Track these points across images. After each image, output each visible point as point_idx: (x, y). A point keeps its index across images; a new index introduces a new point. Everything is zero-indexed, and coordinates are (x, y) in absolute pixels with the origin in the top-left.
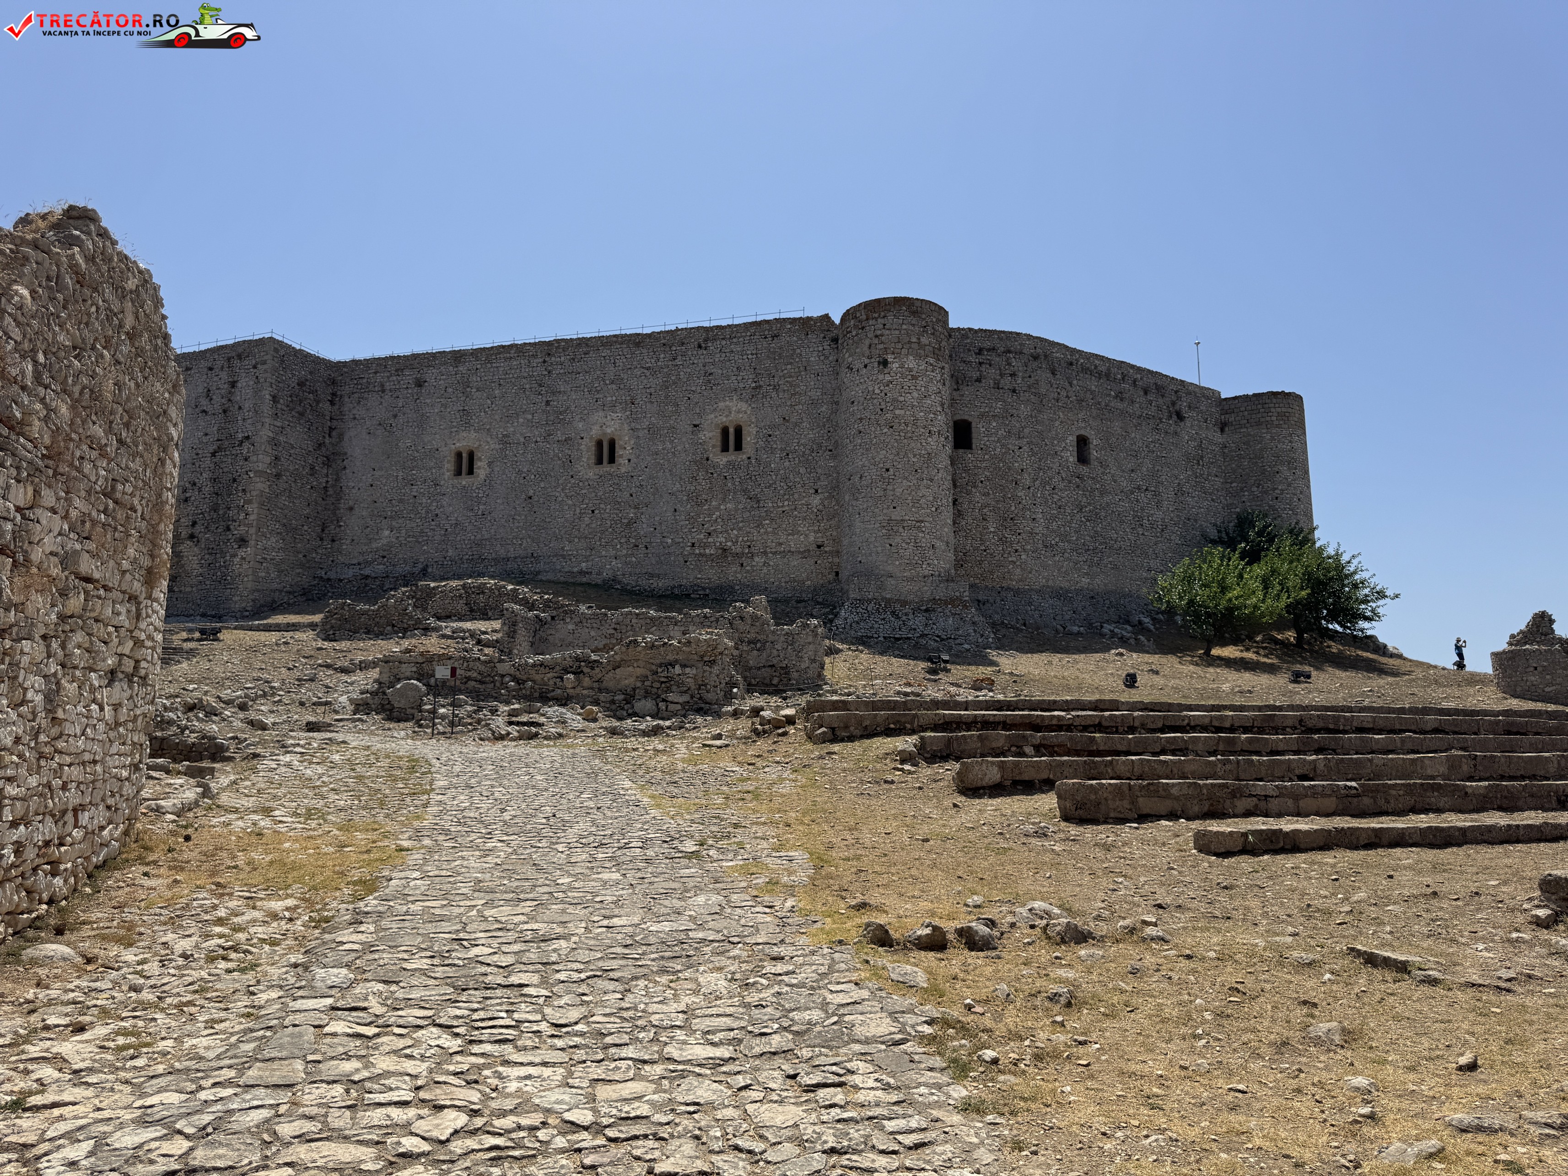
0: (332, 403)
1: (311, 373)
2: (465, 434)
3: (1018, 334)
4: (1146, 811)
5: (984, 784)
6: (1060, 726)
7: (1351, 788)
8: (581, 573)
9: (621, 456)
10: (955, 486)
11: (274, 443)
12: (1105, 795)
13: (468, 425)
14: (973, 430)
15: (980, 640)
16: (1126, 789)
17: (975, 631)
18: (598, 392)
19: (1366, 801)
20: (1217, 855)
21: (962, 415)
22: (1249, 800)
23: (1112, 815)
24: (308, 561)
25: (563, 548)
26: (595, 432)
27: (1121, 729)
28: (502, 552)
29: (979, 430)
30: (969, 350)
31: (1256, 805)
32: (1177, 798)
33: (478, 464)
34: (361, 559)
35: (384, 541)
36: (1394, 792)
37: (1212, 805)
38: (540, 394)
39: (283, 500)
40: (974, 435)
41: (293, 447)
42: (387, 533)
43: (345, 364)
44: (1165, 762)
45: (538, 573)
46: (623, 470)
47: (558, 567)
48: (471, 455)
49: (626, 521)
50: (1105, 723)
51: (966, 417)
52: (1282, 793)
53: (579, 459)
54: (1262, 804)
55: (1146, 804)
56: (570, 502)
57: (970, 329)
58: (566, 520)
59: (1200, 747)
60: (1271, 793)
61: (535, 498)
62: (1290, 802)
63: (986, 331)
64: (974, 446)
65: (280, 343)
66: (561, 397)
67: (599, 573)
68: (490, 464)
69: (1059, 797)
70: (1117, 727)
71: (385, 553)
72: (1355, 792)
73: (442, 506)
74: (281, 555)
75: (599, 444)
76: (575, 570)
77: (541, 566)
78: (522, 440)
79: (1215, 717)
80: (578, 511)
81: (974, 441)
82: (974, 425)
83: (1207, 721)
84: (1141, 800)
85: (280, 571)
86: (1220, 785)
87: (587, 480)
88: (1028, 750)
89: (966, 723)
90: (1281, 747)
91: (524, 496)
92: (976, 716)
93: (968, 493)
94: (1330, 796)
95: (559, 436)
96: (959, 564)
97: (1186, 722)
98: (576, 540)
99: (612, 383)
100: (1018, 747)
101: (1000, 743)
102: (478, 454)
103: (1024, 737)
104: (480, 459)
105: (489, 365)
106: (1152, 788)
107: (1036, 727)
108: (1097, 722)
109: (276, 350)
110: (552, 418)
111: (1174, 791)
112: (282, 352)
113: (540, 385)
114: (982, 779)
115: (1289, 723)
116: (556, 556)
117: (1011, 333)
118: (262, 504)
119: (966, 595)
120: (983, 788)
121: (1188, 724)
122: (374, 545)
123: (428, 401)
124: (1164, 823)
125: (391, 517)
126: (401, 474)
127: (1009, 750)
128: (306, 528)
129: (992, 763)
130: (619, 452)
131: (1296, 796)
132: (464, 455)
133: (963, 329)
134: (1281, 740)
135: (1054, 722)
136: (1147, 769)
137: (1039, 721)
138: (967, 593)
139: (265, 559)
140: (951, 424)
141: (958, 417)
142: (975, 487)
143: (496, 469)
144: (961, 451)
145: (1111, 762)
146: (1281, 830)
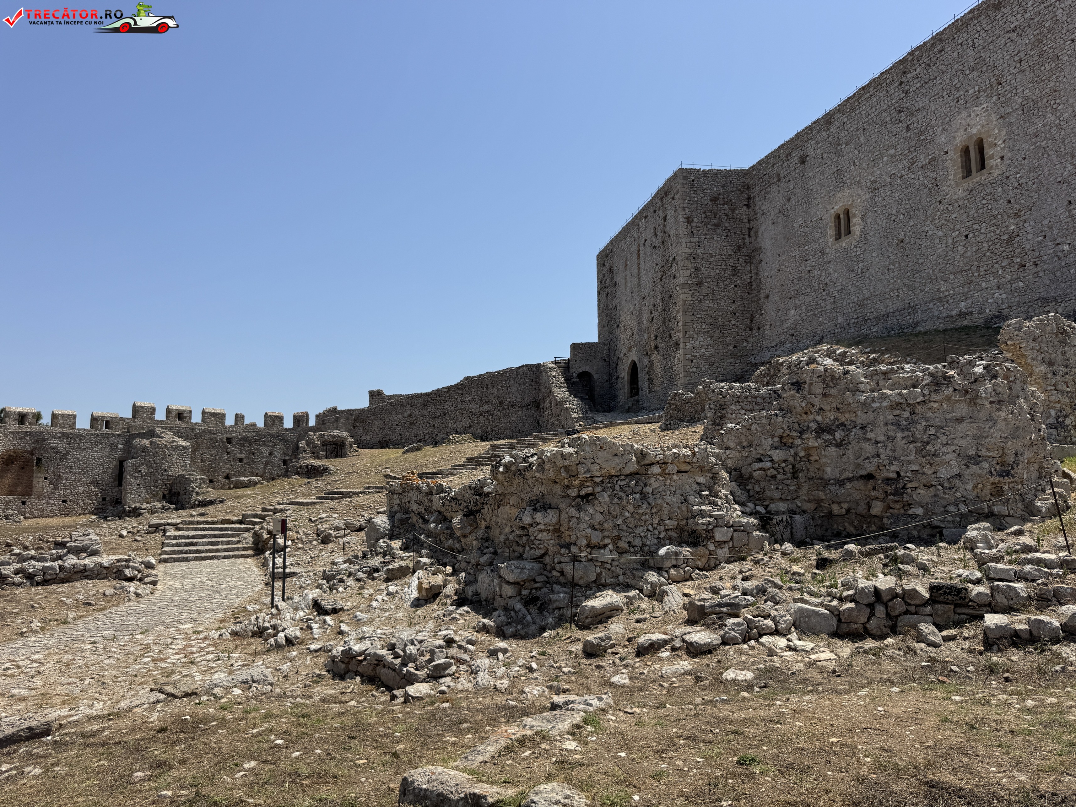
0: (748, 206)
1: (723, 187)
2: (839, 195)
8: (962, 315)
9: (992, 157)
11: (693, 257)
13: (841, 184)
18: (958, 90)
24: (740, 351)
25: (939, 290)
26: (960, 139)
28: (882, 310)
33: (854, 220)
35: (791, 321)
38: (901, 121)
39: (708, 303)
41: (712, 256)
42: (792, 312)
43: (753, 167)
45: (917, 324)
46: (996, 173)
47: (936, 313)
48: (847, 213)
49: (1005, 237)
53: (946, 179)
56: (941, 233)
58: (939, 256)
61: (907, 240)
65: (689, 171)
66: (920, 115)
67: (981, 312)
68: (863, 218)
71: (793, 332)
73: (830, 274)
75: (966, 151)
76: (954, 313)
77: (919, 316)
78: (888, 180)
80: (950, 241)
87: (956, 201)
91: (896, 241)
95: (924, 160)
98: (952, 277)
99: (973, 69)
102: (853, 211)
104: (854, 216)
105: (853, 114)
109: (685, 178)
110: (913, 143)
112: (692, 178)
113: (900, 112)
116: (932, 301)
118: (686, 312)
122: (786, 326)
123: (810, 174)
125: (795, 296)
130: (989, 152)
132: (842, 216)
143: (869, 220)
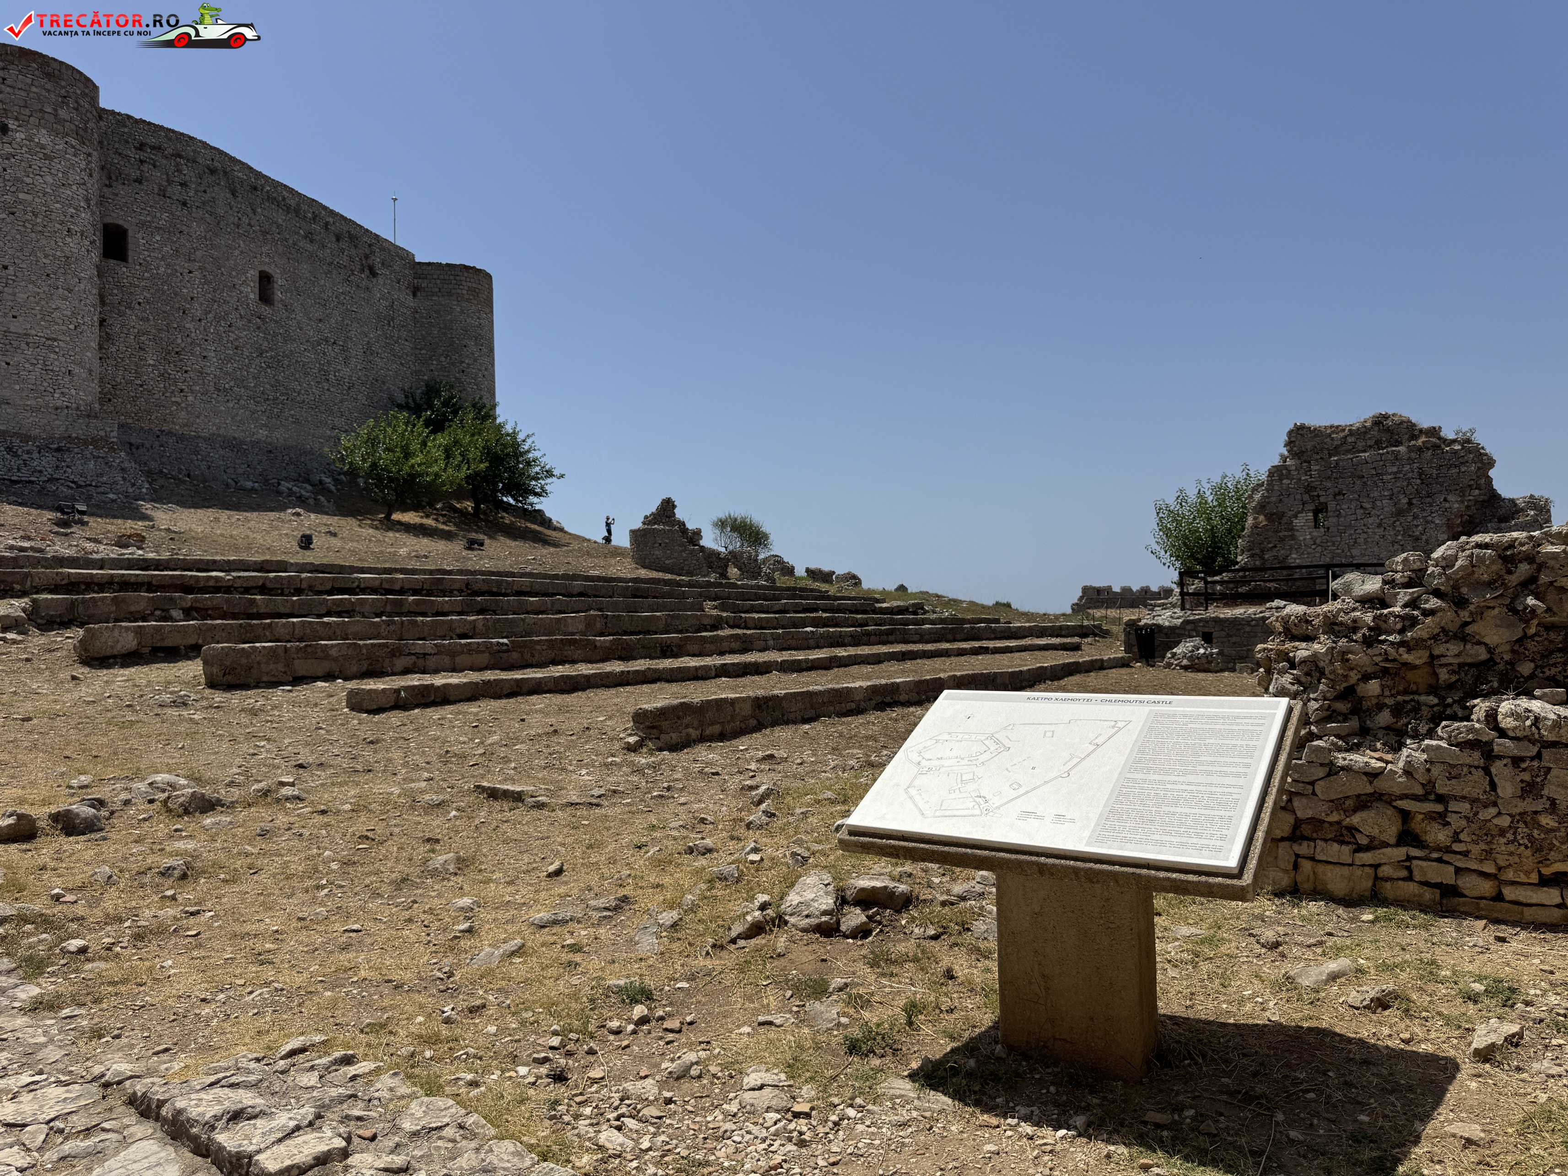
3: (192, 138)
4: (301, 673)
5: (115, 652)
6: (217, 587)
7: (502, 644)
10: (103, 302)
12: (258, 659)
14: (130, 239)
15: (130, 490)
16: (281, 652)
17: (124, 479)
19: (515, 655)
20: (369, 712)
21: (115, 219)
22: (408, 658)
23: (265, 679)
27: (286, 591)
29: (137, 241)
30: (127, 142)
31: (415, 663)
32: (335, 659)
36: (538, 647)
37: (371, 664)
40: (131, 246)
44: (328, 623)
50: (269, 585)
51: (121, 222)
52: (440, 651)
54: (420, 663)
55: (301, 667)
57: (129, 117)
59: (367, 609)
60: (429, 651)
62: (447, 660)
63: (149, 123)
64: (130, 259)
69: (205, 663)
70: (282, 589)
72: (505, 648)
79: (385, 579)
81: (130, 253)
82: (130, 233)
83: (377, 583)
84: (297, 662)
86: (380, 645)
88: (175, 613)
89: (98, 584)
90: (446, 608)
92: (112, 576)
93: (121, 314)
94: (484, 652)
96: (105, 398)
97: (356, 584)
100: (163, 610)
101: (142, 606)
103: (171, 599)
106: (309, 650)
107: (187, 588)
108: (260, 583)
111: (333, 652)
114: (112, 647)
115: (457, 586)
117: (182, 134)
119: (114, 436)
120: (114, 657)
121: (358, 587)
124: (320, 684)
127: (152, 614)
129: (127, 629)
131: (452, 653)
133: (119, 114)
134: (447, 602)
135: (212, 583)
136: (308, 631)
137: (192, 582)
138: (115, 434)
140: (100, 226)
141: (109, 220)
142: (130, 308)
144: (112, 262)
145: (270, 625)
146: (432, 685)
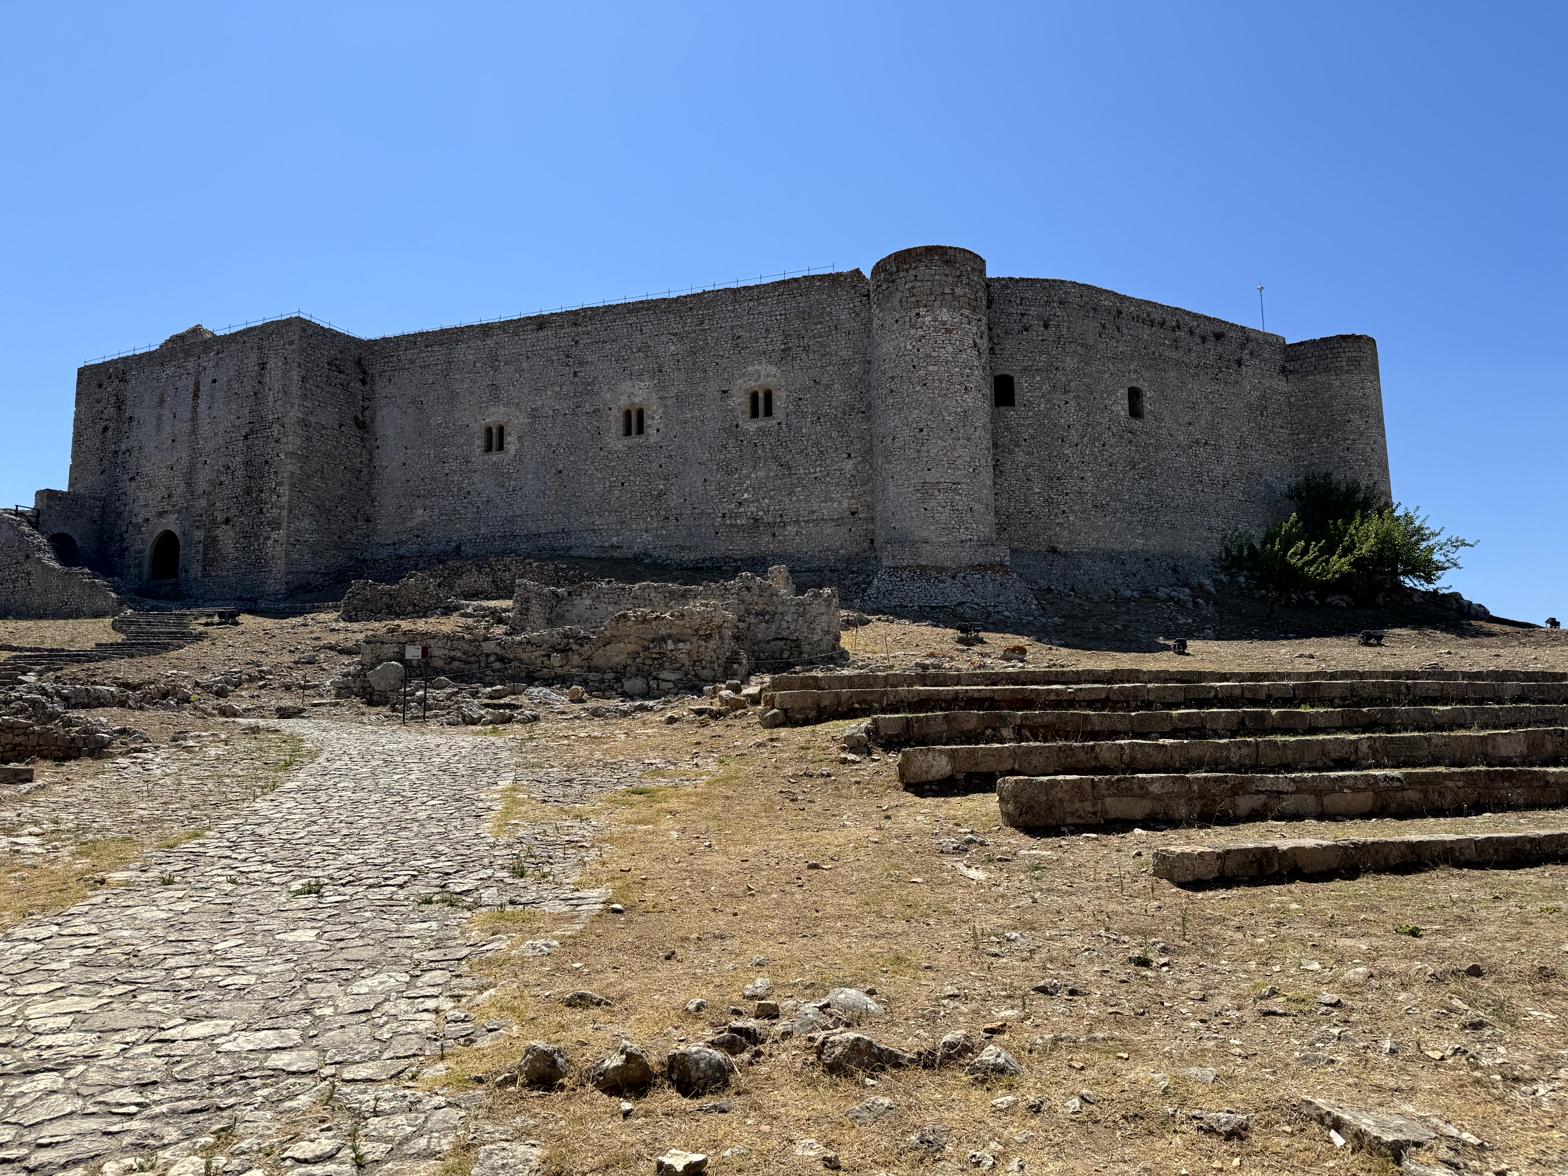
0: (364, 382)
1: (341, 352)
2: (494, 409)
3: (1062, 282)
4: (1113, 814)
5: (930, 777)
6: (1060, 702)
7: (1392, 779)
8: (612, 546)
9: (650, 426)
10: (995, 445)
11: (304, 423)
12: (1060, 795)
13: (497, 399)
14: (1016, 386)
15: (1022, 607)
16: (1087, 787)
17: (1017, 598)
18: (625, 361)
19: (1413, 795)
20: (1182, 885)
21: (1002, 370)
23: (1069, 820)
24: (344, 543)
25: (593, 523)
26: (623, 402)
28: (534, 529)
29: (1022, 385)
30: (1010, 301)
31: (1266, 804)
32: (1158, 798)
33: (508, 439)
34: (396, 539)
35: (418, 520)
36: (1450, 784)
37: (1205, 805)
38: (567, 365)
39: (316, 481)
40: (1017, 391)
41: (324, 428)
42: (420, 512)
43: (375, 342)
45: (570, 548)
46: (652, 440)
47: (590, 542)
48: (501, 430)
49: (656, 493)
50: (1113, 697)
51: (1008, 373)
52: (1300, 787)
53: (608, 431)
54: (1273, 802)
55: (1115, 806)
56: (600, 475)
57: (1011, 279)
58: (596, 494)
59: (1219, 726)
60: (1286, 788)
61: (565, 472)
62: (1311, 799)
63: (1027, 280)
64: (1016, 403)
65: (308, 323)
66: (588, 368)
67: (630, 548)
68: (520, 438)
71: (419, 533)
73: (473, 483)
74: (315, 537)
75: (628, 414)
76: (606, 544)
77: (572, 541)
78: (551, 413)
80: (608, 484)
81: (1016, 397)
82: (1016, 380)
84: (1108, 800)
85: (314, 553)
87: (616, 452)
90: (1322, 723)
91: (553, 471)
93: (1011, 452)
94: (1365, 790)
95: (588, 408)
96: (1002, 528)
98: (607, 514)
99: (639, 351)
100: (994, 729)
101: (972, 724)
102: (507, 429)
103: (1001, 717)
104: (510, 434)
105: (516, 338)
106: (1123, 785)
109: (304, 330)
110: (580, 389)
111: (1155, 788)
112: (310, 332)
113: (568, 357)
114: (927, 772)
115: (1337, 693)
116: (587, 530)
117: (1054, 281)
118: (293, 486)
119: (1007, 560)
120: (930, 783)
121: (1215, 697)
122: (409, 524)
123: (457, 377)
124: (1137, 831)
125: (424, 496)
126: (432, 452)
128: (340, 509)
129: (941, 751)
130: (647, 422)
132: (494, 431)
133: (1003, 279)
135: (1052, 697)
136: (1139, 756)
137: (1033, 696)
138: (1008, 558)
139: (298, 541)
140: (991, 380)
141: (998, 373)
142: (1018, 446)
143: (526, 444)
144: (1002, 409)
146: (1275, 849)
